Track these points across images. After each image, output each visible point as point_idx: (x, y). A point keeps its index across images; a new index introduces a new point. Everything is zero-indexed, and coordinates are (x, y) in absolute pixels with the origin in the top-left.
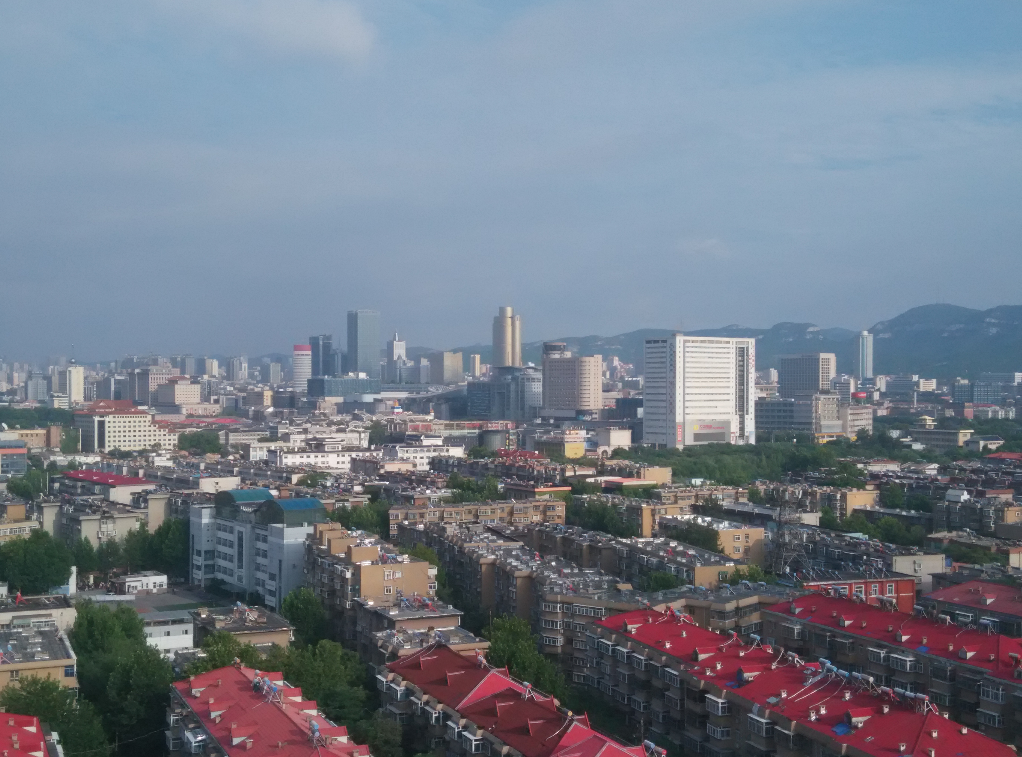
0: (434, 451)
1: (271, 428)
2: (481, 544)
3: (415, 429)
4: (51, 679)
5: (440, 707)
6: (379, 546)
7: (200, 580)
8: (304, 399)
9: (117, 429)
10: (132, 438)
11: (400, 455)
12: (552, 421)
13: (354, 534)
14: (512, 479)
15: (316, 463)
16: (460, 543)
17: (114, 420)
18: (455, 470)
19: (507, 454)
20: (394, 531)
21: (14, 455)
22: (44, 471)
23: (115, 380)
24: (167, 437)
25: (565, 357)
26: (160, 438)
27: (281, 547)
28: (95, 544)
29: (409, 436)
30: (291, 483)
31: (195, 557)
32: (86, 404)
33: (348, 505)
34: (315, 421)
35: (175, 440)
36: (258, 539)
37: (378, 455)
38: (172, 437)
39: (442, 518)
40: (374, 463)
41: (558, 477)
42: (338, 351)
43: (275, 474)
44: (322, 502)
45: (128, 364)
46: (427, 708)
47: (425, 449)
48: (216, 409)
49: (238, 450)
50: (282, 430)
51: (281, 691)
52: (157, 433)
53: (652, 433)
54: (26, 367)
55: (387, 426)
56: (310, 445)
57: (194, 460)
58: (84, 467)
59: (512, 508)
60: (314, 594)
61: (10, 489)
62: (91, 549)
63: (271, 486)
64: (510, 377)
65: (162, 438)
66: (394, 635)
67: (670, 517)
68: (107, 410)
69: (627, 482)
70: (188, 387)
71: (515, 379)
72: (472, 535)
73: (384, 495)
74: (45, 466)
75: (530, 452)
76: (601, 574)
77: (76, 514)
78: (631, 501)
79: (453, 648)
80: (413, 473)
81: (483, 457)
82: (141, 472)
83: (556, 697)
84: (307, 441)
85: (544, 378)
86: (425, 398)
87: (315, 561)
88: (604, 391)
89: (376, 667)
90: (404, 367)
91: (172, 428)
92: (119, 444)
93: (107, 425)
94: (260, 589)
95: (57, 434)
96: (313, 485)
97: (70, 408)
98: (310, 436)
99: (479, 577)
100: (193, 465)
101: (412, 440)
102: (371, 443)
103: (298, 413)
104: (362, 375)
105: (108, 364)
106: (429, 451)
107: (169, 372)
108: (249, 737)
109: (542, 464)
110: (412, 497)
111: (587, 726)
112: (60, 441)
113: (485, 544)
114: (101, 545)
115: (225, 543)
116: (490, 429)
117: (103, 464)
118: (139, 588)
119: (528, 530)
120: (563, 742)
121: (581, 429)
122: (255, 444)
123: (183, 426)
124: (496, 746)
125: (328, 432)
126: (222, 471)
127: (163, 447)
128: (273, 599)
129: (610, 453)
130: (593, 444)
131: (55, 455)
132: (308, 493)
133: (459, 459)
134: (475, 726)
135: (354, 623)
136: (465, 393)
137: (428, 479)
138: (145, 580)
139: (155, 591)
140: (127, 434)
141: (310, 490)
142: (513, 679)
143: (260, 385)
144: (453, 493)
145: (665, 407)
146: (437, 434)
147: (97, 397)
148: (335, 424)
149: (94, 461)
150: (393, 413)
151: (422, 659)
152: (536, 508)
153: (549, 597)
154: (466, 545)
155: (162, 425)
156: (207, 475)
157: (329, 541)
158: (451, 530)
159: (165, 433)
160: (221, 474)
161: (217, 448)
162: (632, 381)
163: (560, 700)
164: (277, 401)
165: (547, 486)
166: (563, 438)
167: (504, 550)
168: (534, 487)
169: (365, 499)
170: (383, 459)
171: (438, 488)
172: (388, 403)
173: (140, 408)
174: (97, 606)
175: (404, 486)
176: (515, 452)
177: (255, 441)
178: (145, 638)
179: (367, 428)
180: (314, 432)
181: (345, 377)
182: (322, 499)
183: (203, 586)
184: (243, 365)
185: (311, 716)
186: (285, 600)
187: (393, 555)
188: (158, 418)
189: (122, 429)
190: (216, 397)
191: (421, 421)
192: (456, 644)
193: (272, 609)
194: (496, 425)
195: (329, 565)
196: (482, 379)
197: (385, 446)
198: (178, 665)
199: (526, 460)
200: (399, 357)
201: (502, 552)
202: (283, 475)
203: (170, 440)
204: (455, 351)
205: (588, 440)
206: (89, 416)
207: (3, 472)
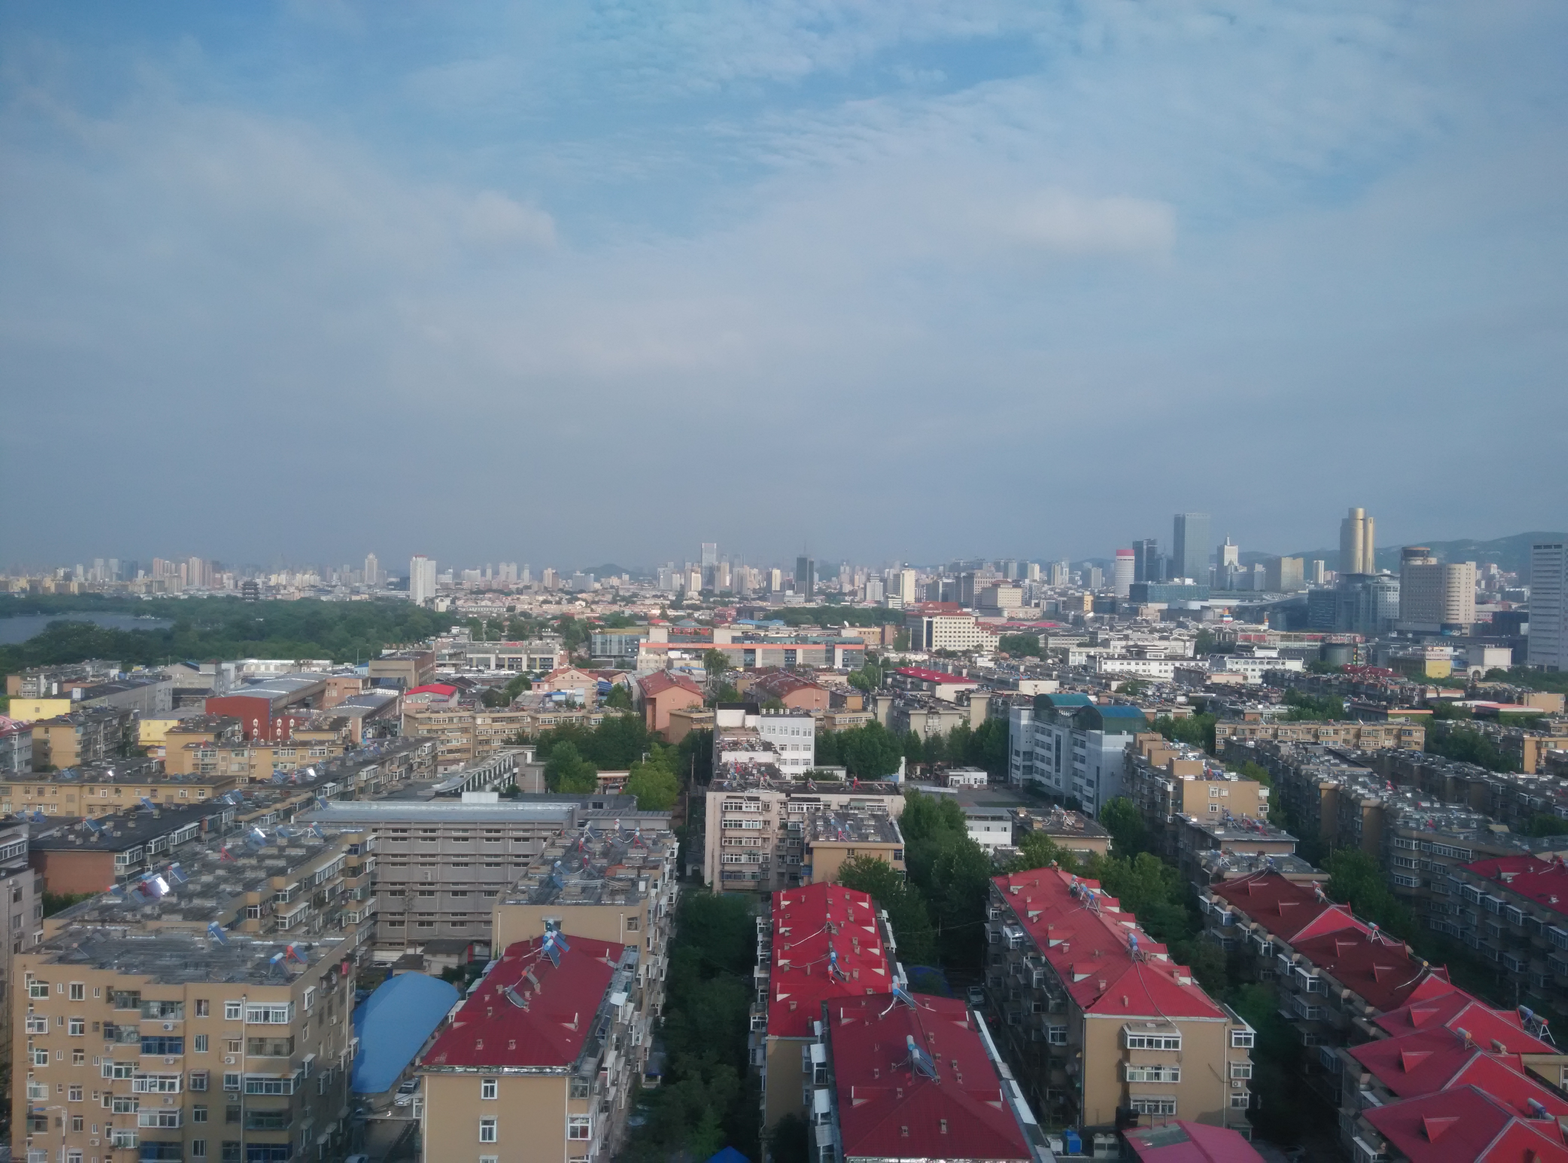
0: (1268, 663)
1: (1091, 633)
2: (1321, 768)
3: (1247, 638)
4: (882, 861)
5: (1270, 937)
6: (1204, 761)
7: (1018, 780)
8: (1126, 605)
9: (943, 630)
10: (957, 639)
11: (1229, 666)
12: (1410, 636)
13: (1177, 746)
14: (1360, 698)
15: (1137, 671)
16: (1296, 764)
17: (941, 621)
18: (1292, 685)
19: (1354, 670)
20: (1220, 746)
21: (853, 650)
22: (879, 667)
23: (943, 583)
24: (989, 639)
25: (1429, 563)
26: (982, 639)
27: (1099, 754)
28: (922, 738)
29: (1239, 646)
30: (1110, 690)
31: (1014, 757)
32: (916, 605)
33: (1171, 716)
34: (1137, 627)
35: (996, 642)
36: (1075, 744)
37: (1204, 665)
38: (994, 639)
39: (1275, 736)
40: (1200, 673)
41: (1416, 699)
42: (1163, 556)
43: (1094, 680)
44: (1143, 710)
45: (953, 568)
46: (1255, 937)
47: (1258, 661)
48: (1036, 612)
49: (1057, 654)
50: (1101, 636)
51: (1098, 899)
52: (980, 634)
53: (1539, 653)
54: (866, 569)
55: (1215, 635)
56: (1131, 652)
57: (1014, 662)
58: (914, 664)
59: (1360, 730)
60: (1134, 805)
61: (849, 681)
62: (919, 742)
63: (1090, 692)
64: (1360, 585)
65: (985, 639)
66: (1219, 856)
67: (1561, 752)
68: (936, 612)
69: (1505, 709)
70: (1010, 591)
71: (1366, 588)
72: (1311, 757)
73: (1210, 708)
74: (880, 662)
75: (1382, 670)
76: (1469, 812)
77: (906, 707)
78: (1509, 731)
79: (1287, 876)
80: (1243, 686)
81: (1325, 673)
82: (965, 672)
83: (1409, 943)
84: (1127, 648)
85: (1402, 587)
86: (1259, 606)
87: (1134, 772)
88: (1477, 603)
89: (1198, 886)
90: (1236, 573)
91: (994, 630)
92: (945, 643)
93: (934, 625)
94: (1077, 795)
95: (891, 632)
96: (1133, 693)
97: (903, 609)
98: (1131, 643)
99: (1317, 802)
100: (1013, 667)
101: (1242, 651)
102: (1196, 652)
103: (1119, 619)
104: (1189, 581)
105: (936, 567)
106: (1261, 663)
107: (993, 576)
108: (1066, 941)
109: (1396, 683)
110: (1241, 712)
111: (1446, 979)
112: (894, 639)
113: (1325, 768)
114: (927, 738)
115: (1044, 745)
116: (1334, 642)
117: (930, 662)
118: (961, 782)
119: (1378, 755)
120: (1417, 992)
121: (1447, 646)
122: (1074, 649)
123: (1004, 628)
124: (1336, 988)
125: (1150, 639)
126: (1041, 674)
127: (986, 648)
128: (1091, 806)
129: (1483, 674)
130: (1462, 663)
131: (889, 652)
132: (1127, 701)
133: (1297, 673)
134: (1311, 963)
135: (1176, 838)
136: (1306, 602)
137: (1261, 693)
138: (966, 775)
139: (976, 786)
140: (952, 634)
141: (1130, 698)
142: (1356, 918)
143: (1080, 590)
144: (1289, 710)
145: (1558, 623)
146: (1272, 646)
147: (927, 599)
148: (1158, 631)
149: (923, 659)
150: (1222, 621)
151: (1250, 884)
152: (1388, 732)
153: (1402, 832)
154: (1303, 767)
155: (984, 627)
156: (1027, 677)
157: (1150, 751)
158: (1286, 750)
159: (987, 635)
160: (1040, 677)
161: (1035, 651)
162: (1514, 591)
163: (1413, 948)
164: (1098, 606)
165: (1403, 708)
166: (1424, 655)
167: (1348, 776)
168: (1386, 708)
169: (1189, 711)
170: (1210, 670)
171: (1271, 704)
172: (1217, 610)
173: (965, 610)
174: (923, 796)
175: (1233, 699)
176: (1365, 668)
177: (1075, 646)
178: (967, 830)
179: (1192, 637)
180: (1135, 638)
181: (1170, 583)
182: (1142, 707)
183: (1021, 786)
184: (1064, 569)
185: (1129, 929)
186: (1103, 808)
187: (1220, 771)
188: (981, 620)
189: (948, 630)
190: (1036, 601)
191: (1253, 631)
192: (1289, 872)
193: (1090, 816)
194: (1340, 638)
195: (1149, 776)
196: (1326, 587)
197: (1212, 656)
198: (997, 861)
199: (1378, 677)
200: (1231, 563)
201: (1345, 778)
202: (1102, 682)
203: (992, 642)
204: (1295, 556)
205: (1456, 659)
206: (919, 616)
207: (844, 666)
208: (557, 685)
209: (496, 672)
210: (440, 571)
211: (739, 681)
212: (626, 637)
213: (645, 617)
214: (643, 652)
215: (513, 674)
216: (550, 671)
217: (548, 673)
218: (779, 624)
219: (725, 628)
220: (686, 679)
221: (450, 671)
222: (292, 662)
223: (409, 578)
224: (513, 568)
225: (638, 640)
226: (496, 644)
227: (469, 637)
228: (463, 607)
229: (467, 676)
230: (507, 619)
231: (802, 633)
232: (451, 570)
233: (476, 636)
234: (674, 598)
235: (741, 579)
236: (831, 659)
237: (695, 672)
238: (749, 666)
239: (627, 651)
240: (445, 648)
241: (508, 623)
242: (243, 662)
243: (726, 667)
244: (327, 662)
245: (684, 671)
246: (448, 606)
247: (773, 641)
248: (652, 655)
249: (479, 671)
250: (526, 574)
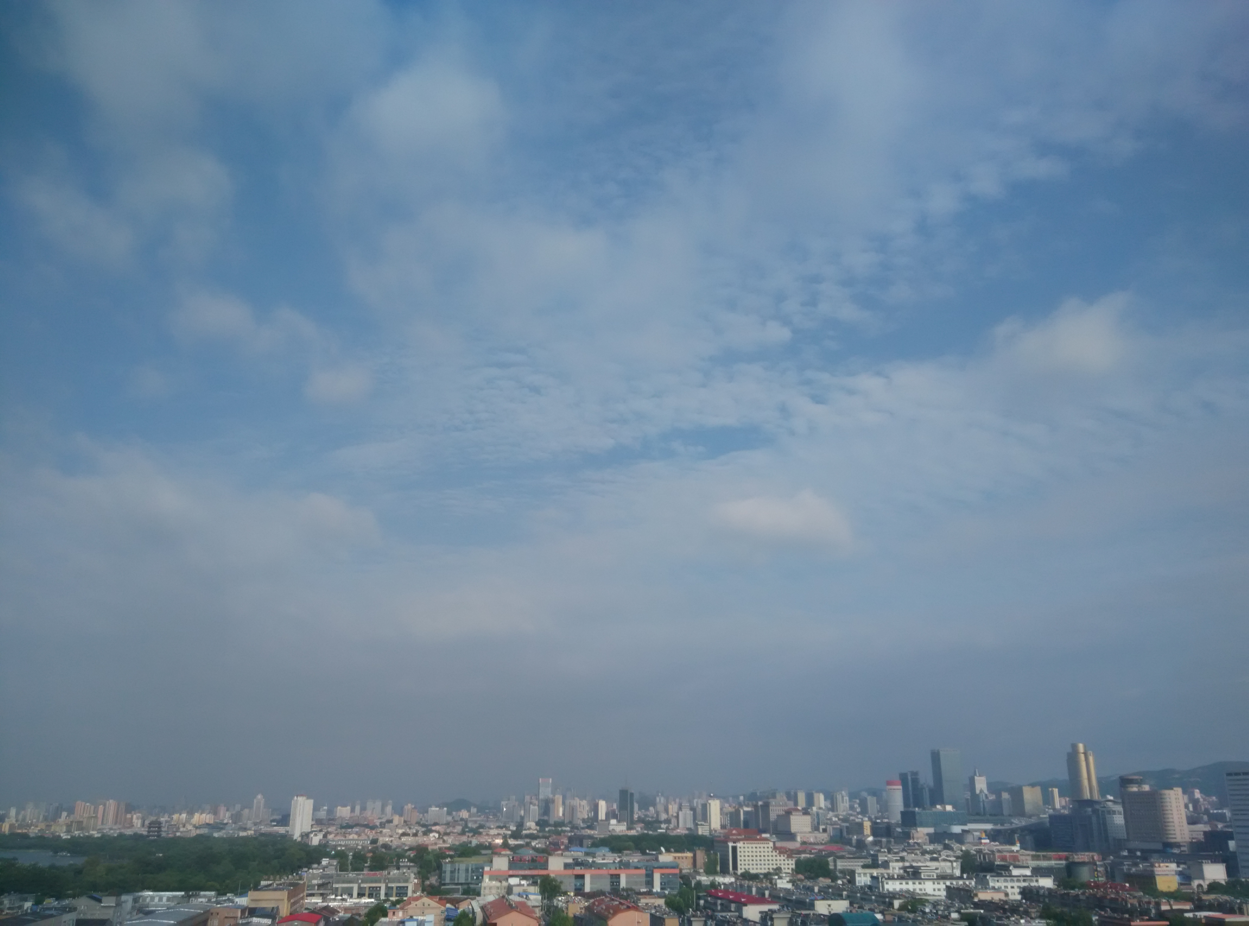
0: (1024, 881)
1: (872, 855)
3: (1003, 859)
8: (899, 830)
9: (746, 854)
10: (759, 862)
11: (991, 884)
12: (1139, 854)
14: (1106, 911)
15: (914, 890)
17: (744, 845)
18: (1047, 900)
19: (1097, 886)
21: (669, 874)
22: (691, 889)
23: (744, 811)
24: (786, 862)
25: (1143, 790)
26: (780, 862)
29: (998, 865)
30: (893, 908)
32: (722, 831)
34: (911, 849)
35: (792, 864)
37: (970, 883)
38: (790, 862)
40: (967, 891)
41: (1153, 911)
42: (925, 786)
43: (879, 899)
45: (752, 798)
47: (1015, 879)
48: (824, 837)
49: (845, 875)
50: (881, 858)
52: (778, 858)
54: (677, 800)
55: (976, 855)
56: (908, 873)
57: (809, 883)
58: (722, 887)
61: (667, 904)
63: (876, 911)
64: (1090, 809)
65: (782, 862)
68: (739, 837)
69: (1230, 918)
70: (800, 817)
71: (1095, 811)
73: (980, 924)
74: (693, 885)
75: (1121, 885)
80: (1006, 902)
81: (1073, 888)
82: (767, 893)
84: (904, 868)
85: (1125, 811)
86: (1010, 829)
88: (1189, 824)
90: (987, 800)
91: (790, 853)
92: (749, 867)
93: (738, 850)
95: (701, 857)
96: (913, 911)
97: (710, 835)
98: (907, 864)
100: (808, 888)
101: (1001, 870)
102: (963, 871)
103: (895, 842)
104: (949, 808)
105: (738, 797)
106: (1018, 881)
107: (786, 805)
109: (1135, 897)
112: (704, 863)
116: (1076, 860)
117: (736, 884)
121: (1171, 862)
122: (859, 870)
123: (799, 852)
125: (922, 860)
126: (833, 894)
127: (784, 871)
129: (1205, 887)
130: (1186, 878)
131: (700, 876)
132: (910, 919)
133: (1049, 890)
136: (1048, 825)
137: (1021, 909)
140: (754, 858)
141: (911, 916)
143: (860, 816)
144: (1047, 924)
146: (1025, 865)
147: (731, 826)
148: (928, 853)
149: (730, 882)
150: (981, 843)
155: (782, 851)
159: (784, 858)
160: (833, 897)
161: (827, 873)
162: (1217, 813)
164: (875, 831)
165: (1143, 920)
166: (1153, 871)
168: (1129, 920)
170: (976, 887)
171: (1032, 918)
172: (975, 833)
173: (764, 835)
175: (998, 914)
176: (1105, 884)
177: (859, 868)
179: (958, 858)
180: (910, 859)
181: (934, 810)
184: (845, 798)
188: (779, 844)
189: (750, 854)
190: (824, 827)
191: (1007, 851)
194: (1081, 857)
196: (1062, 811)
197: (976, 875)
199: (1117, 893)
200: (981, 791)
202: (886, 900)
203: (788, 865)
204: (1033, 785)
205: (1180, 874)
206: (725, 842)
207: (662, 889)
208: (410, 912)
209: (357, 901)
210: (316, 809)
211: (571, 906)
212: (472, 865)
213: (490, 847)
214: (486, 879)
215: (372, 902)
216: (405, 898)
217: (402, 901)
218: (604, 850)
219: (558, 855)
220: (523, 904)
221: (317, 901)
222: (183, 893)
223: (289, 815)
224: (379, 804)
225: (483, 869)
226: (360, 875)
227: (336, 869)
228: (333, 841)
229: (332, 904)
230: (370, 851)
231: (625, 859)
232: (325, 808)
233: (343, 868)
234: (515, 828)
235: (573, 810)
236: (650, 883)
237: (531, 897)
238: (579, 891)
239: (472, 878)
240: (315, 879)
241: (370, 855)
242: (140, 894)
243: (559, 892)
244: (213, 893)
245: (522, 897)
246: (320, 840)
247: (599, 867)
248: (494, 882)
249: (343, 900)
250: (389, 809)
